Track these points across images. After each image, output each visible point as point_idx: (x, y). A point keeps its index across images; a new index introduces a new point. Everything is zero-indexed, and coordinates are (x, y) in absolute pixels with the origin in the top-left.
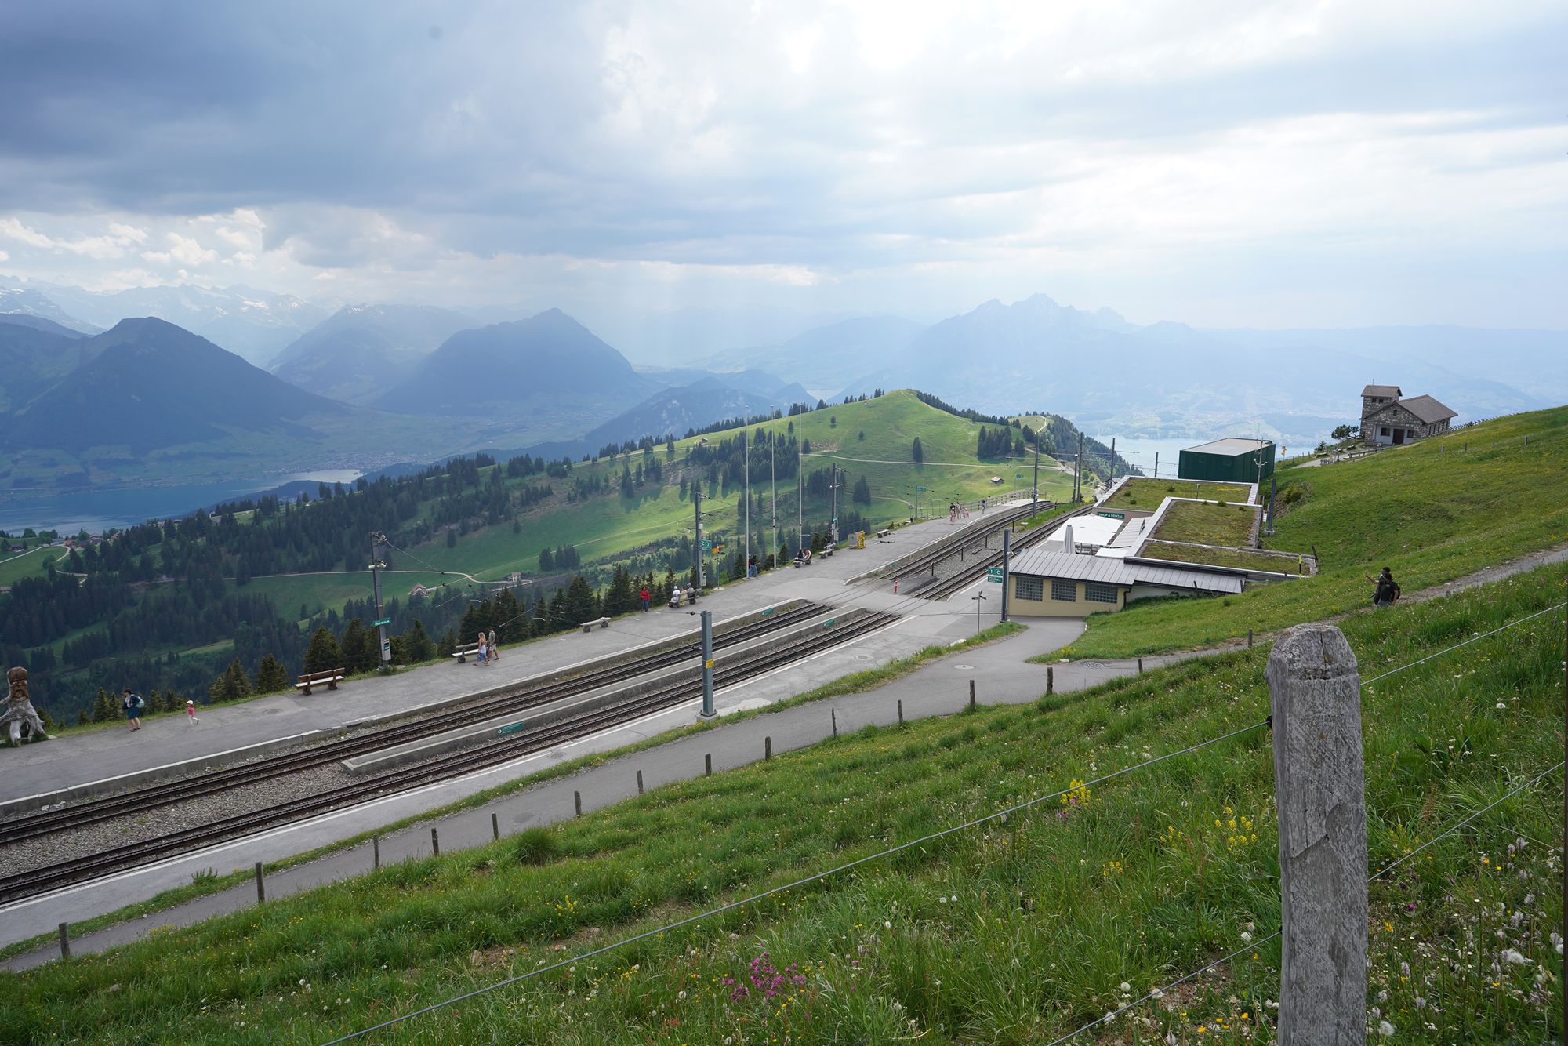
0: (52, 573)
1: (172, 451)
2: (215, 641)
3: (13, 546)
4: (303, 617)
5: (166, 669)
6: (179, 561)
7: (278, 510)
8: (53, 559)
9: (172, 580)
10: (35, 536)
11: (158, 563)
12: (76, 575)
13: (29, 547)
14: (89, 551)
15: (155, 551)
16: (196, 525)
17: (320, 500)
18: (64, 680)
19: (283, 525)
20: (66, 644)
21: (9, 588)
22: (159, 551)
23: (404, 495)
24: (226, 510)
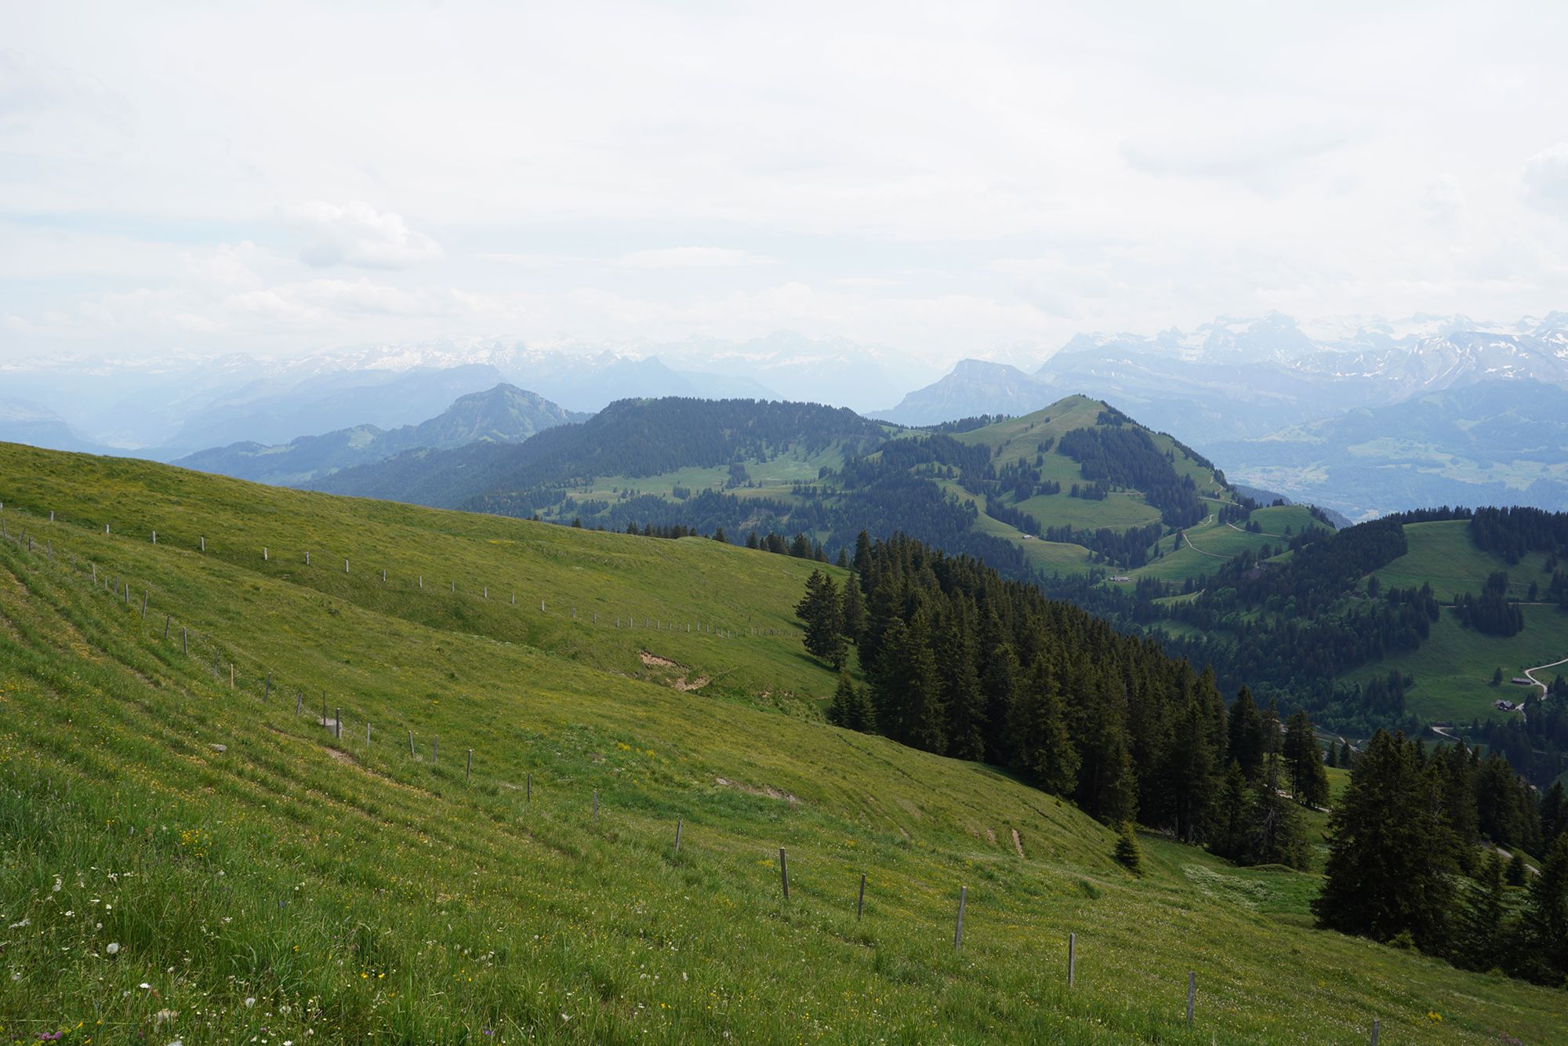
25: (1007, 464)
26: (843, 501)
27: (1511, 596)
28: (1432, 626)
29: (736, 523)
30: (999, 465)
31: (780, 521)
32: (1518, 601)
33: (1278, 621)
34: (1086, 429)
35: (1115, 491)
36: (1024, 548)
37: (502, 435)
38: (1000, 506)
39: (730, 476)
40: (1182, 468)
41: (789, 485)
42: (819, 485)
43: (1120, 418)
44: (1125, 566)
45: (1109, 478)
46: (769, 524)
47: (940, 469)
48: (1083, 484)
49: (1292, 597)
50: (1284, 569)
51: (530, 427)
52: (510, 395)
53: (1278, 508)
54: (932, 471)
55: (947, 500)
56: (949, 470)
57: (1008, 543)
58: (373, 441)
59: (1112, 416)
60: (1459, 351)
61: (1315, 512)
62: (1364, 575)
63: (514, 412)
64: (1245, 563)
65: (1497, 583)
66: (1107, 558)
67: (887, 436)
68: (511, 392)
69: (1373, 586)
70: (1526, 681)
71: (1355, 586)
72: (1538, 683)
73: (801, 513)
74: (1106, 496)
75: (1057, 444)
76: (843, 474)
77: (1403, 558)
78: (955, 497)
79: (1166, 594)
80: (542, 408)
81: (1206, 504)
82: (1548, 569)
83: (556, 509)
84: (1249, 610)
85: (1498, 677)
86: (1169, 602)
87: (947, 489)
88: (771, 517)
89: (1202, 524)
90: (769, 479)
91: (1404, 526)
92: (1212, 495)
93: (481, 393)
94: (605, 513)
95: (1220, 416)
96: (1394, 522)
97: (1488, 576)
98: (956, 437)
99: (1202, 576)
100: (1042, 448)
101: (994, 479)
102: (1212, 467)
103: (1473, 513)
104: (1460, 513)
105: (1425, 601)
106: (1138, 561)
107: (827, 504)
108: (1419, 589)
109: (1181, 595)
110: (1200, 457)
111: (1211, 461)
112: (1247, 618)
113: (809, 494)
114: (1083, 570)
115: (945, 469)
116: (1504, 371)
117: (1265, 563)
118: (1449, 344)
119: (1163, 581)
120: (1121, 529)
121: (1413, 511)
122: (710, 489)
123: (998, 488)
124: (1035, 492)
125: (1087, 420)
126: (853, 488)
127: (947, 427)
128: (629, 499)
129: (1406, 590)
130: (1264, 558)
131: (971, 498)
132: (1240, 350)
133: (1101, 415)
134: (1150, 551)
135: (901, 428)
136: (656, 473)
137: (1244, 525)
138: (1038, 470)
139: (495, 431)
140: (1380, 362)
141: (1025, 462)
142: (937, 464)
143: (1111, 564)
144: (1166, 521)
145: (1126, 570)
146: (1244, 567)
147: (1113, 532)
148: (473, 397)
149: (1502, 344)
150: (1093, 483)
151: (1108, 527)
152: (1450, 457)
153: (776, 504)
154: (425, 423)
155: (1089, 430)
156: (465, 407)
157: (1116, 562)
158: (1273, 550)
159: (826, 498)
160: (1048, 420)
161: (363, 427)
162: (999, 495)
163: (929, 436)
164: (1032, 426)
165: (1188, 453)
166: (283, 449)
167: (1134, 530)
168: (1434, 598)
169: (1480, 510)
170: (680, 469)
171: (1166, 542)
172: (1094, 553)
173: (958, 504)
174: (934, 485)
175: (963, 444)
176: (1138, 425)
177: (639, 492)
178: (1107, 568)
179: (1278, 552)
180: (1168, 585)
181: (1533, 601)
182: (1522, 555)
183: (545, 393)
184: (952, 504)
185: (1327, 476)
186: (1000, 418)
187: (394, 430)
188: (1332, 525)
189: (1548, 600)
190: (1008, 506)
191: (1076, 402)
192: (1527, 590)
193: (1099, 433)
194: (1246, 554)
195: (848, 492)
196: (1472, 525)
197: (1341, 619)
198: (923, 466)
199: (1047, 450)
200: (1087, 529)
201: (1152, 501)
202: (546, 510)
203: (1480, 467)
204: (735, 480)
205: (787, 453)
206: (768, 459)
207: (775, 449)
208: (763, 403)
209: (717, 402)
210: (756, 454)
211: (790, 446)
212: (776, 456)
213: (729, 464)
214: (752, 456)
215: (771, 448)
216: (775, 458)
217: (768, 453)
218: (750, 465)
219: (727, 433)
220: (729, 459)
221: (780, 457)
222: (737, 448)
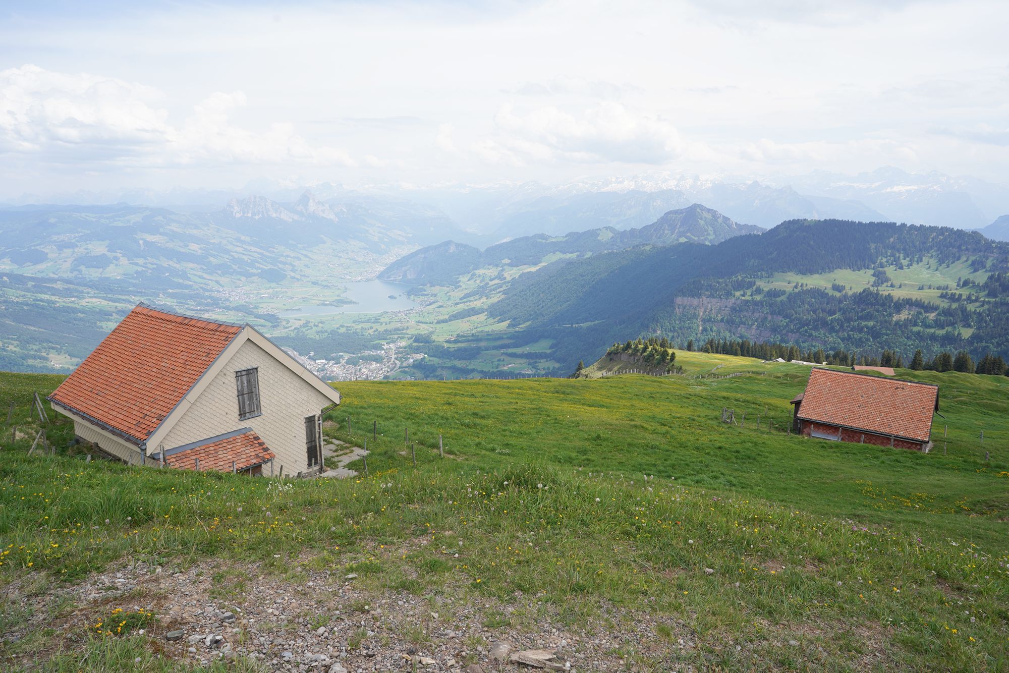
26: (986, 307)
29: (891, 315)
31: (928, 317)
37: (693, 237)
39: (874, 278)
41: (932, 290)
42: (965, 292)
46: (919, 318)
51: (712, 233)
52: (700, 211)
58: (612, 237)
63: (702, 222)
68: (701, 210)
73: (947, 312)
76: (986, 286)
80: (720, 220)
83: (749, 292)
88: (921, 313)
90: (906, 282)
93: (681, 210)
94: (783, 298)
107: (971, 307)
113: (953, 298)
126: (995, 296)
128: (799, 288)
136: (818, 273)
139: (689, 234)
148: (676, 212)
153: (926, 304)
154: (644, 227)
156: (668, 219)
159: (970, 303)
161: (607, 228)
166: (561, 239)
170: (835, 271)
177: (806, 285)
183: (723, 210)
187: (625, 231)
195: (990, 299)
202: (742, 292)
204: (880, 281)
205: (920, 264)
206: (904, 267)
207: (910, 261)
208: (904, 225)
209: (866, 224)
210: (895, 263)
211: (924, 258)
212: (911, 265)
213: (873, 269)
214: (892, 264)
215: (908, 259)
216: (911, 267)
217: (905, 262)
218: (890, 271)
219: (873, 246)
220: (873, 266)
221: (915, 266)
222: (880, 258)
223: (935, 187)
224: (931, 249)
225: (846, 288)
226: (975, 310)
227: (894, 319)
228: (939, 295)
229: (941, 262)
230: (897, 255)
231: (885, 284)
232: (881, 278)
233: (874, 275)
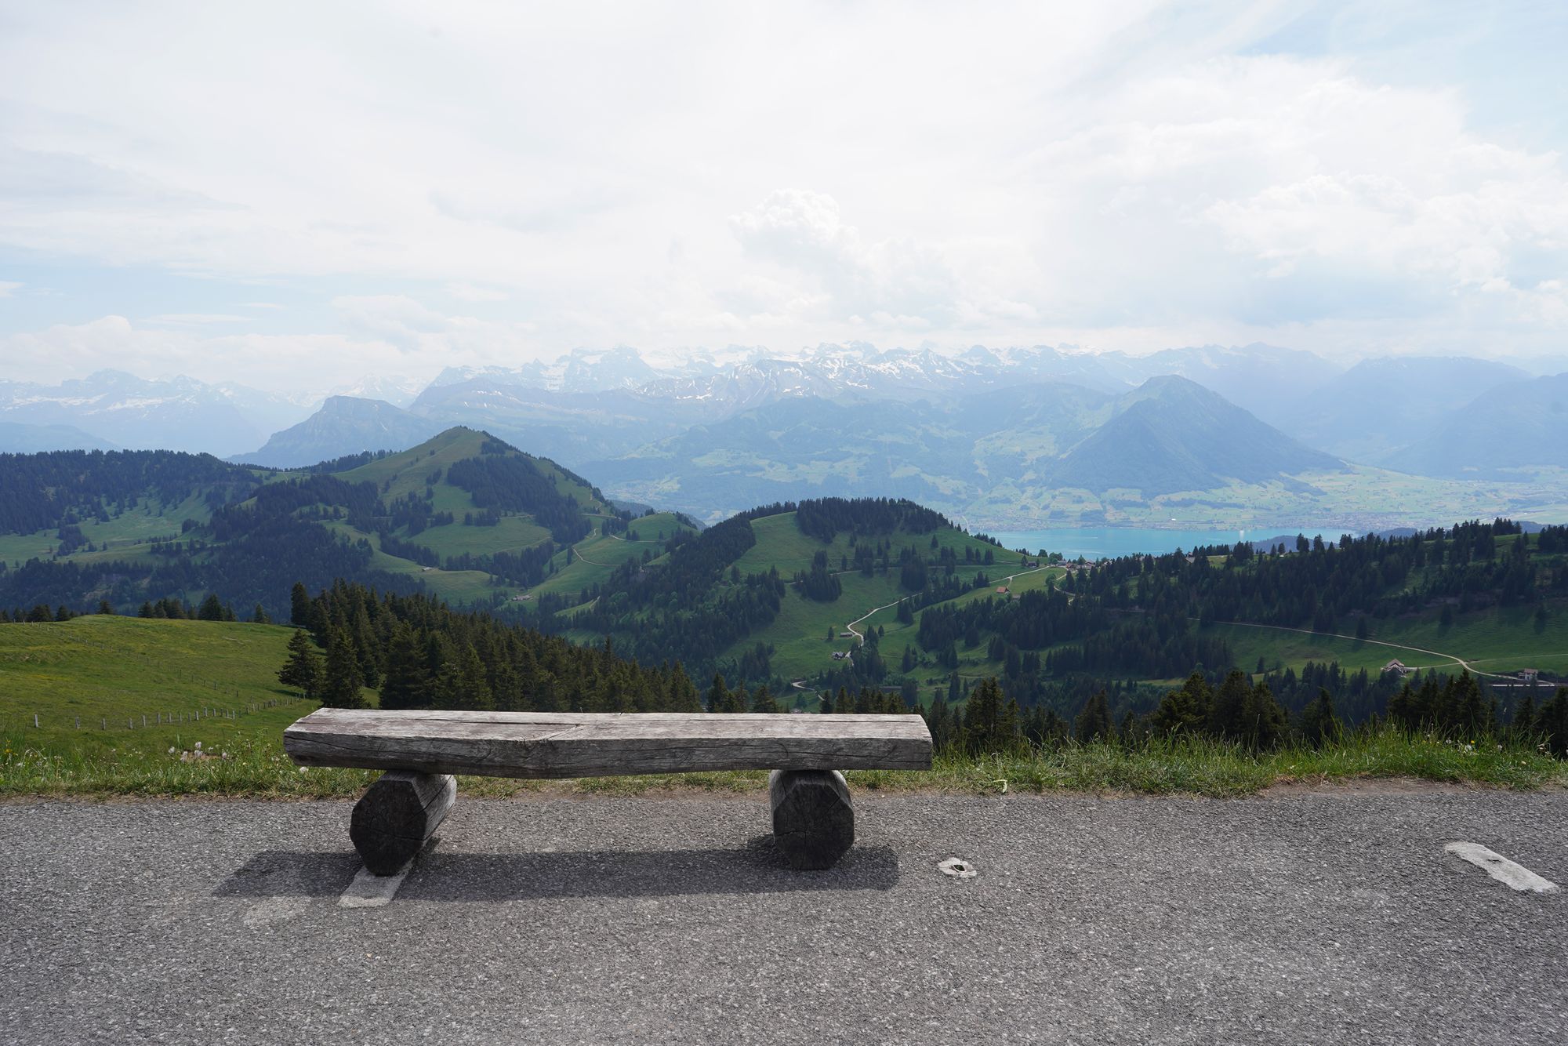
0: (1051, 589)
1: (1176, 497)
2: (1171, 677)
3: (1029, 562)
4: (1259, 672)
5: (1123, 693)
6: (1152, 595)
7: (1252, 558)
8: (1053, 577)
9: (1143, 611)
10: (1046, 556)
11: (1133, 595)
12: (1067, 593)
13: (1041, 565)
14: (1082, 572)
15: (1133, 583)
16: (1173, 562)
17: (1295, 550)
18: (1044, 683)
19: (1254, 573)
20: (1050, 652)
21: (1019, 597)
22: (1136, 583)
23: (1393, 558)
24: (1202, 554)
25: (397, 499)
26: (216, 556)
27: (831, 569)
28: (781, 601)
29: (80, 595)
30: (388, 501)
31: (138, 586)
32: (835, 571)
33: (666, 616)
34: (471, 459)
35: (506, 515)
36: (426, 581)
38: (395, 541)
39: (61, 541)
40: (564, 489)
41: (143, 544)
42: (184, 540)
43: (502, 447)
44: (526, 585)
45: (499, 504)
46: (121, 590)
47: (325, 511)
48: (475, 512)
49: (674, 593)
50: (664, 570)
53: (650, 517)
54: (317, 512)
55: (339, 542)
56: (336, 511)
57: (408, 577)
59: (495, 445)
60: (763, 374)
61: (680, 518)
62: (728, 566)
64: (631, 569)
65: (820, 560)
66: (507, 580)
67: (258, 480)
69: (735, 573)
70: (849, 633)
71: (722, 576)
72: (857, 634)
73: (165, 574)
74: (499, 521)
75: (445, 475)
76: (213, 525)
77: (753, 548)
78: (346, 538)
79: (565, 606)
81: (589, 520)
82: (852, 545)
84: (640, 609)
85: (831, 634)
86: (571, 613)
87: (336, 530)
88: (126, 583)
89: (588, 539)
90: (115, 540)
91: (751, 522)
92: (594, 511)
95: (585, 440)
96: (743, 519)
97: (814, 555)
98: (340, 476)
99: (595, 586)
100: (432, 480)
101: (385, 515)
102: (590, 485)
103: (797, 506)
104: (789, 507)
105: (774, 581)
106: (537, 579)
107: (197, 560)
108: (768, 573)
109: (579, 604)
110: (579, 478)
111: (589, 480)
112: (640, 617)
113: (171, 551)
114: (486, 594)
115: (331, 510)
116: (796, 391)
117: (648, 566)
118: (756, 370)
119: (562, 595)
120: (517, 550)
121: (755, 508)
122: (36, 559)
123: (390, 524)
124: (429, 524)
125: (472, 452)
126: (227, 539)
127: (325, 467)
129: (760, 574)
130: (646, 562)
131: (364, 537)
132: (595, 379)
133: (484, 445)
134: (546, 569)
135: (274, 472)
137: (625, 535)
138: (429, 502)
140: (708, 386)
141: (415, 496)
142: (321, 506)
143: (511, 585)
144: (556, 539)
145: (527, 589)
146: (631, 572)
147: (510, 555)
149: (792, 369)
150: (485, 510)
151: (505, 550)
152: (767, 462)
153: (131, 566)
155: (474, 460)
157: (516, 582)
158: (652, 554)
159: (195, 554)
160: (432, 453)
162: (393, 531)
163: (309, 478)
164: (417, 460)
165: (568, 475)
167: (529, 550)
168: (780, 578)
169: (802, 503)
171: (559, 557)
172: (495, 577)
173: (350, 544)
174: (321, 527)
175: (347, 482)
176: (519, 452)
178: (509, 589)
179: (657, 556)
180: (566, 597)
181: (845, 570)
182: (834, 536)
184: (344, 545)
185: (679, 486)
186: (381, 454)
188: (695, 527)
189: (855, 568)
190: (403, 541)
191: (458, 434)
192: (841, 563)
193: (485, 461)
194: (631, 561)
195: (220, 544)
196: (798, 513)
197: (715, 606)
198: (306, 509)
199: (436, 482)
200: (485, 555)
201: (540, 522)
203: (789, 469)
204: (69, 544)
205: (135, 509)
206: (111, 517)
207: (118, 506)
208: (97, 454)
209: (31, 457)
210: (93, 513)
211: (139, 500)
212: (121, 513)
213: (58, 527)
214: (90, 516)
215: (114, 504)
216: (120, 516)
217: (110, 510)
218: (87, 527)
219: (51, 491)
220: (56, 522)
221: (127, 513)
222: (67, 508)
223: (188, 400)
224: (148, 486)
225: (8, 565)
226: (203, 563)
227: (86, 600)
228: (150, 550)
229: (165, 502)
230: (96, 500)
231: (80, 549)
232: (72, 540)
233: (60, 537)
